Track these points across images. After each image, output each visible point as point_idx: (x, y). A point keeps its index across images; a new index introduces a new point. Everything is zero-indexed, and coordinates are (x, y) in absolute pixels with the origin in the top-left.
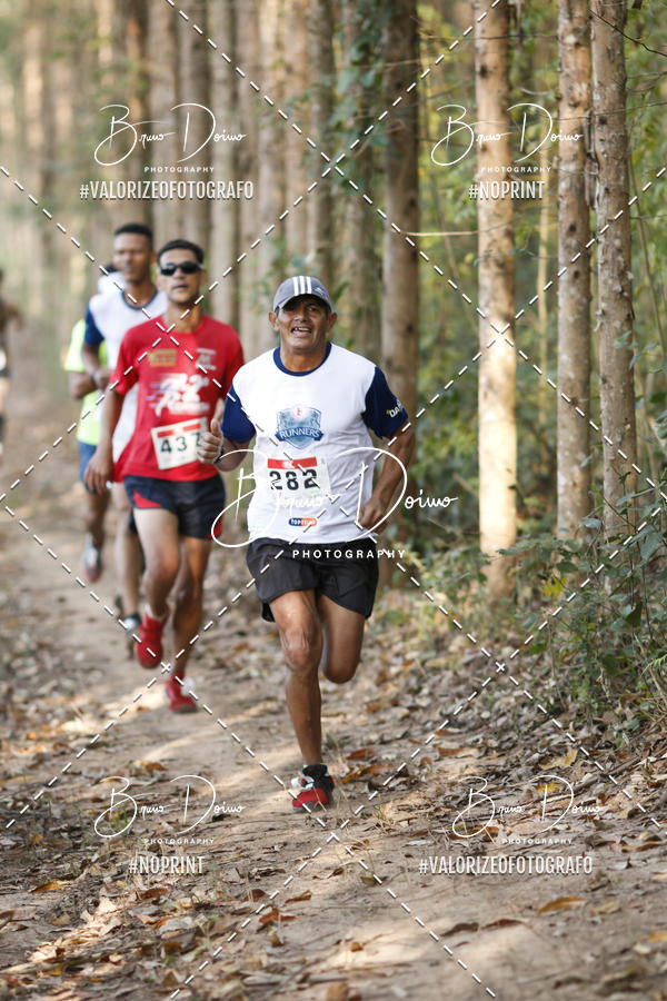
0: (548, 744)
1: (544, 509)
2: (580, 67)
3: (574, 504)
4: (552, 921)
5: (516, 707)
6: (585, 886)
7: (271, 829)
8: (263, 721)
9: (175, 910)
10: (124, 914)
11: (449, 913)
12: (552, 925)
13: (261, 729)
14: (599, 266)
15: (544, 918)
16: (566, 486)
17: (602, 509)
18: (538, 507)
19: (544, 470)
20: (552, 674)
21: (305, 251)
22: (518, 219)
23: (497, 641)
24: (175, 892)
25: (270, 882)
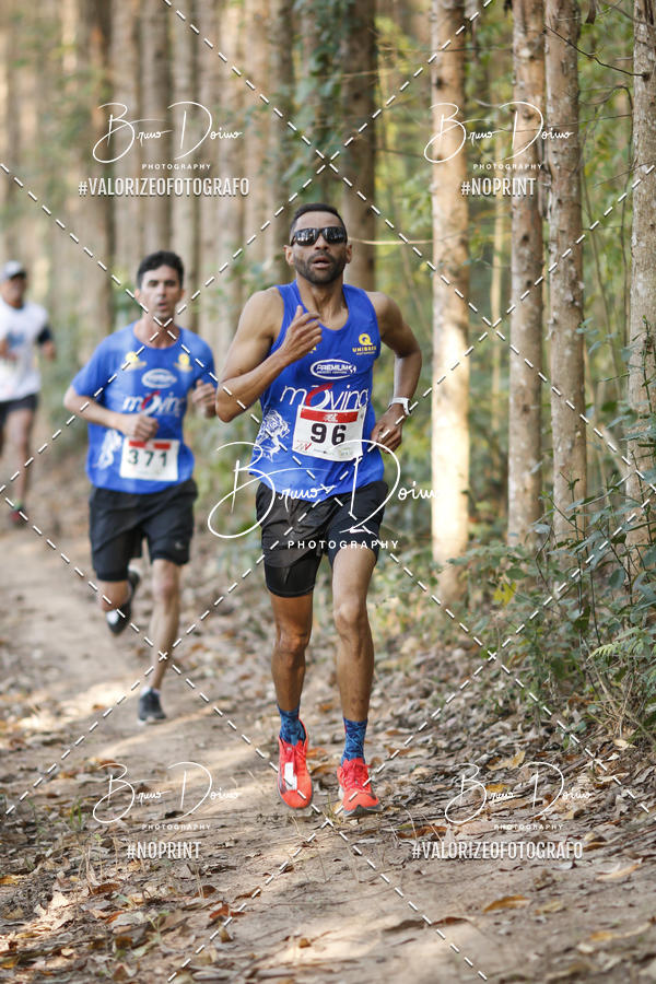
0: (497, 745)
1: (496, 514)
2: (535, 80)
3: (524, 509)
4: (498, 919)
5: (465, 708)
6: (531, 885)
7: (223, 827)
8: (217, 721)
9: (127, 905)
10: (76, 908)
11: (395, 910)
12: (497, 924)
13: (215, 727)
14: (551, 276)
15: (490, 916)
16: (517, 492)
17: (552, 514)
18: (490, 512)
19: (497, 476)
20: (501, 676)
21: (262, 258)
22: (473, 229)
23: (448, 643)
24: (128, 888)
25: (220, 879)
